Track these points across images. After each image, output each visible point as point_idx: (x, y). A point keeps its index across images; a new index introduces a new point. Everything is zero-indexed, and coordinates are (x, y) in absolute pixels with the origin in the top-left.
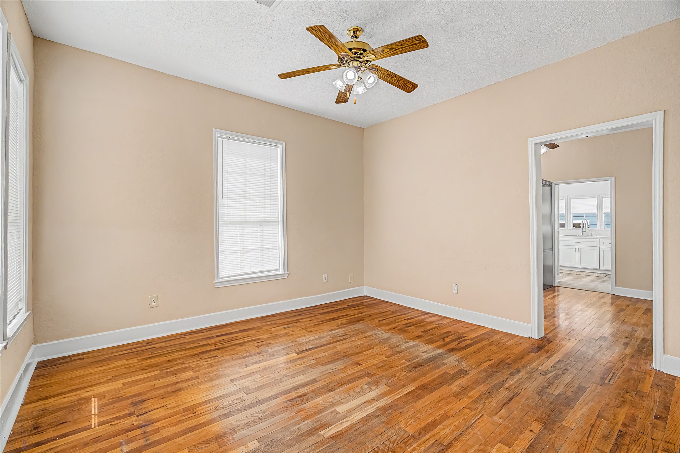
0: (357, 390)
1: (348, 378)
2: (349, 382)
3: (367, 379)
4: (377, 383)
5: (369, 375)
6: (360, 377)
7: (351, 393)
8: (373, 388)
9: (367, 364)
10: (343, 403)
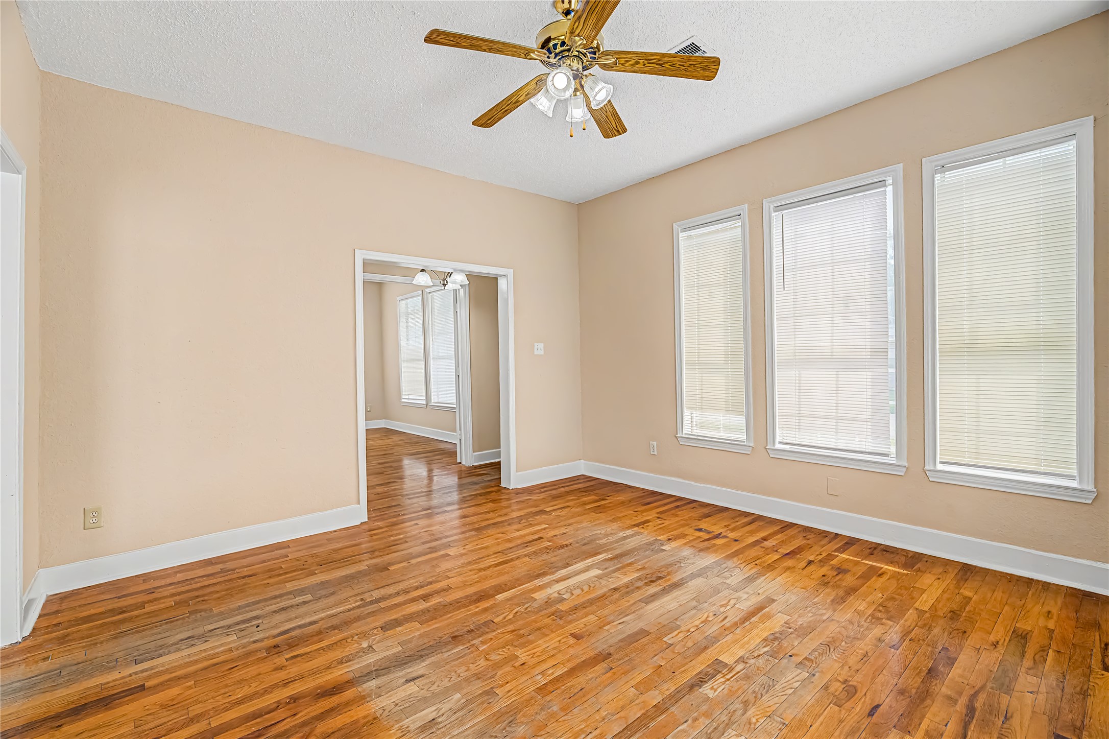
0: (578, 592)
1: (594, 607)
2: (591, 602)
3: (563, 607)
4: (548, 603)
5: (558, 614)
6: (575, 609)
7: (586, 588)
8: (556, 595)
9: (559, 638)
10: (596, 577)
